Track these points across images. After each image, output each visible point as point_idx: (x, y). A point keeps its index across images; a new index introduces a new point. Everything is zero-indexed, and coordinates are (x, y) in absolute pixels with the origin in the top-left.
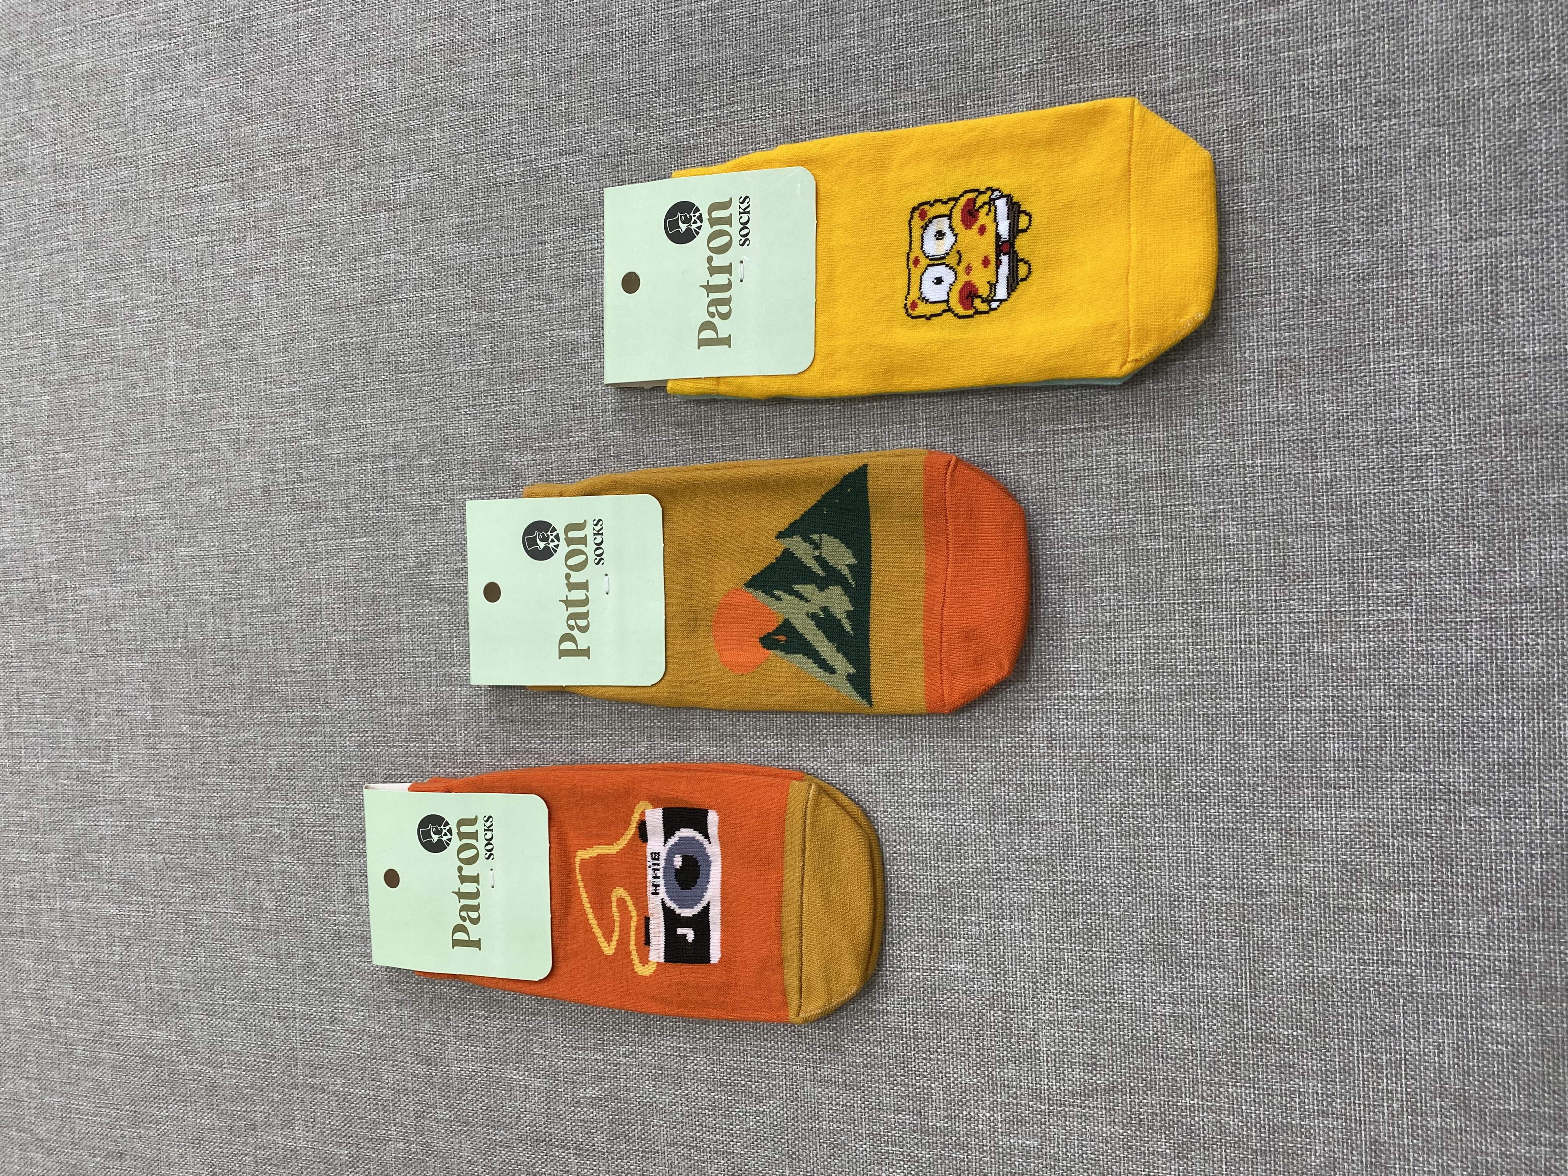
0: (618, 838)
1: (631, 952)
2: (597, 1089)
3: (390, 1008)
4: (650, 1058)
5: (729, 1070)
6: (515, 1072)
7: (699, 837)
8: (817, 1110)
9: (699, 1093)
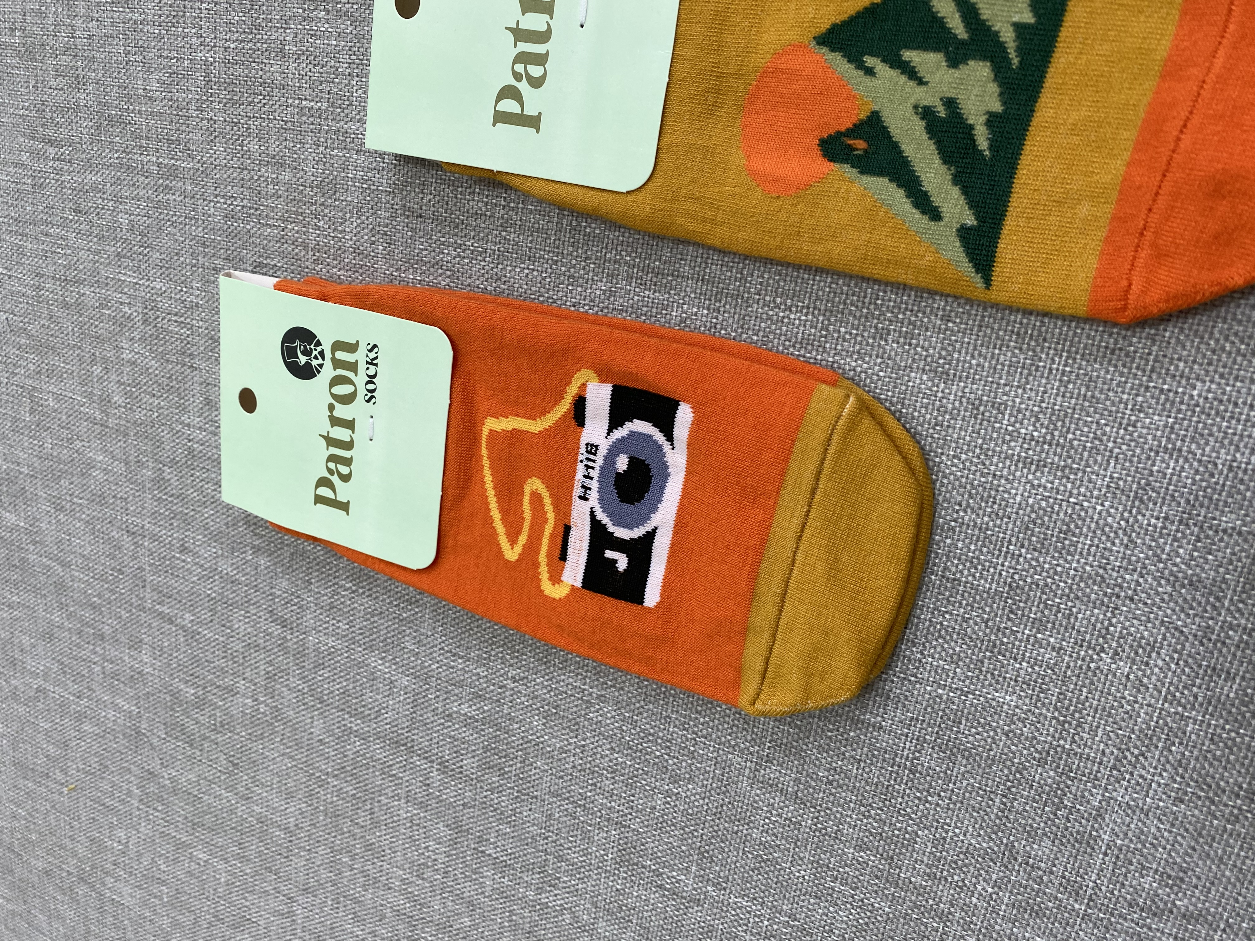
0: (544, 412)
1: (539, 564)
2: (474, 707)
3: (244, 552)
4: (545, 691)
5: (642, 734)
6: (380, 662)
7: (659, 437)
8: (748, 814)
9: (600, 749)
